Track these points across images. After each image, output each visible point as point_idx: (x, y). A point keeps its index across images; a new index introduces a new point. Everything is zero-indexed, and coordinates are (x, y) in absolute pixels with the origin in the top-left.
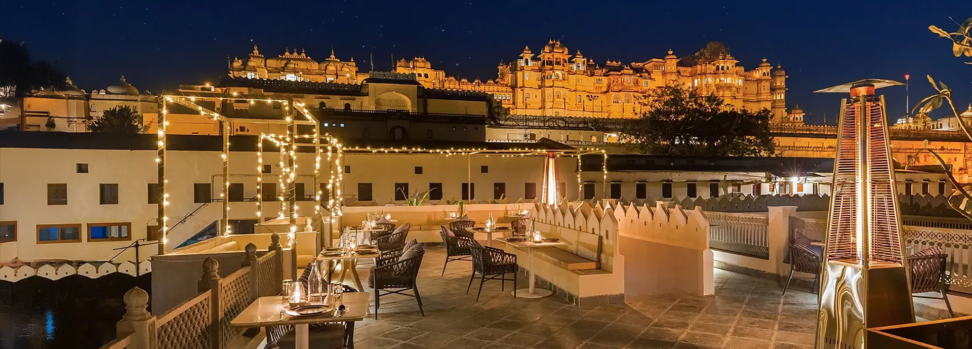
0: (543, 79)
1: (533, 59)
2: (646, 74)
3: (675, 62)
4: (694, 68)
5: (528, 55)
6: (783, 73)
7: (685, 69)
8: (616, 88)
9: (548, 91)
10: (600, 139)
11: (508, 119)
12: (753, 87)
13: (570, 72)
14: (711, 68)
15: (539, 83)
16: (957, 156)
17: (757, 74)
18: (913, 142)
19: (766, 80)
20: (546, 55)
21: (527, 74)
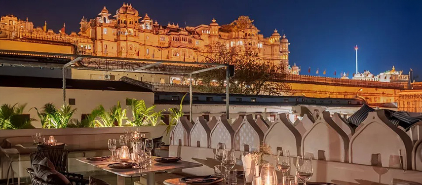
0: (118, 35)
1: (110, 18)
2: (197, 36)
3: (217, 28)
4: (230, 34)
5: (105, 14)
6: (287, 41)
7: (224, 34)
8: (175, 45)
9: (123, 44)
10: (167, 81)
11: (91, 62)
12: (269, 50)
13: (140, 30)
14: (242, 34)
15: (115, 37)
16: (391, 98)
17: (271, 41)
18: (368, 89)
19: (278, 45)
20: (120, 15)
21: (105, 29)
